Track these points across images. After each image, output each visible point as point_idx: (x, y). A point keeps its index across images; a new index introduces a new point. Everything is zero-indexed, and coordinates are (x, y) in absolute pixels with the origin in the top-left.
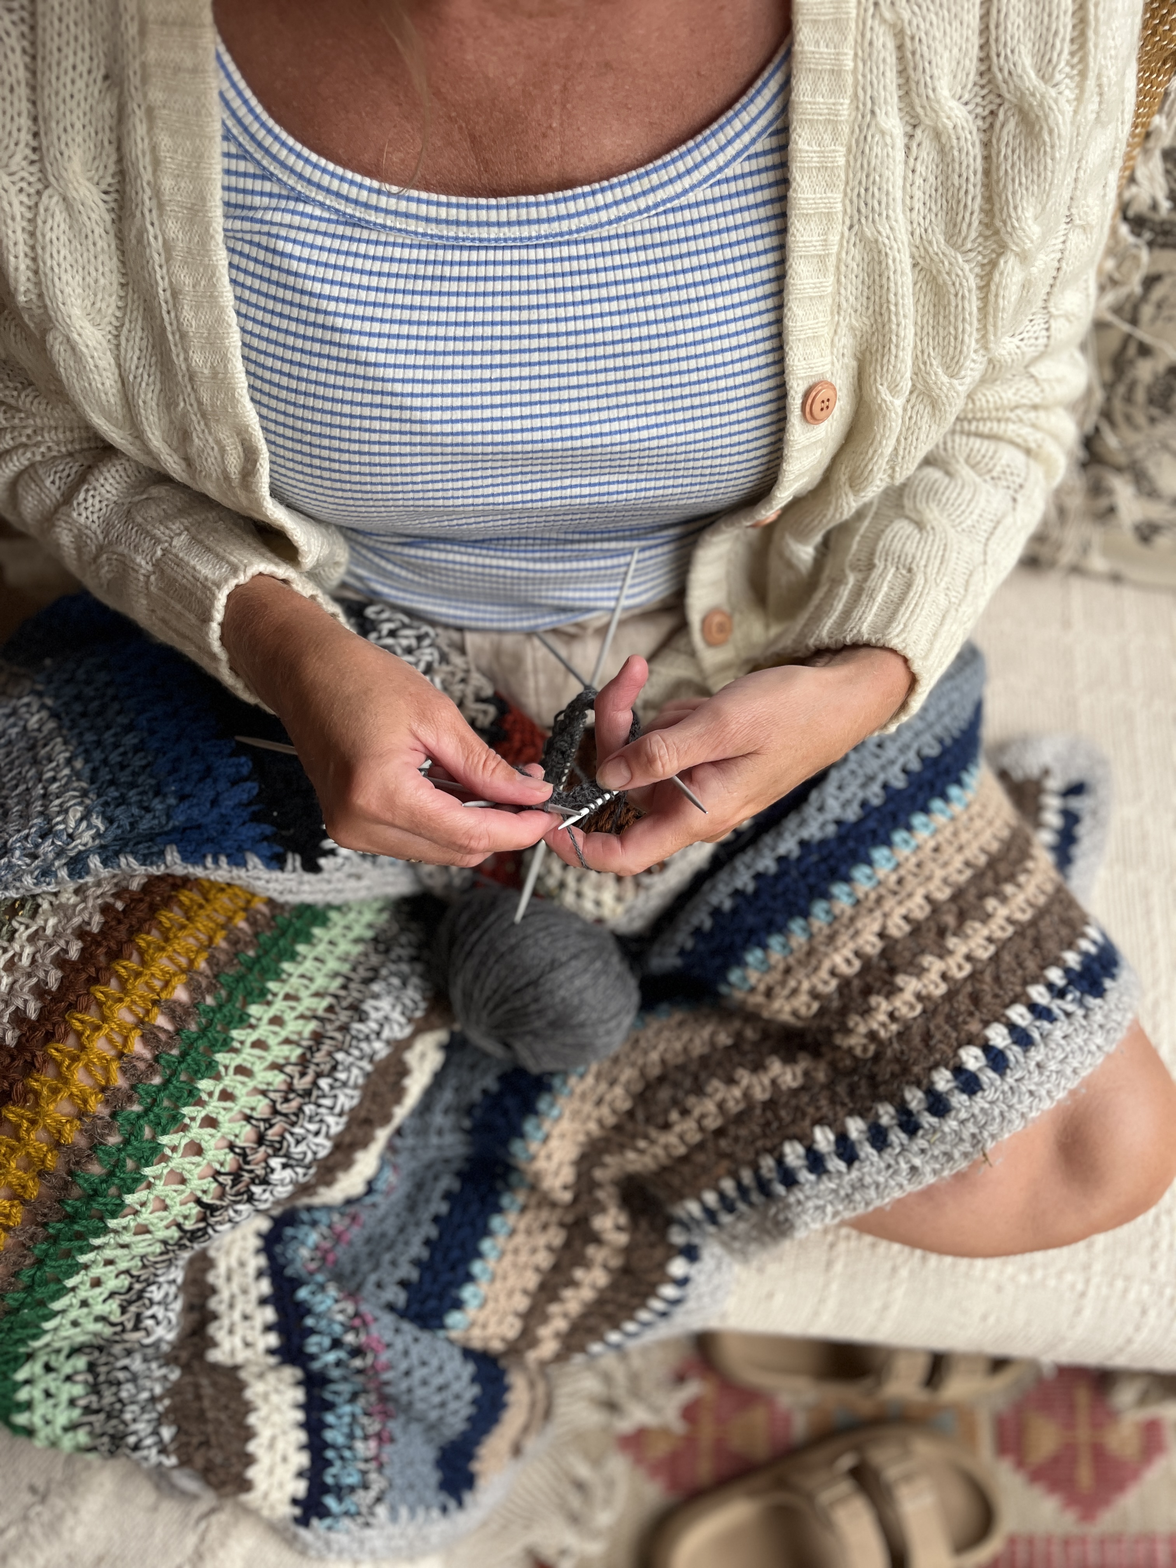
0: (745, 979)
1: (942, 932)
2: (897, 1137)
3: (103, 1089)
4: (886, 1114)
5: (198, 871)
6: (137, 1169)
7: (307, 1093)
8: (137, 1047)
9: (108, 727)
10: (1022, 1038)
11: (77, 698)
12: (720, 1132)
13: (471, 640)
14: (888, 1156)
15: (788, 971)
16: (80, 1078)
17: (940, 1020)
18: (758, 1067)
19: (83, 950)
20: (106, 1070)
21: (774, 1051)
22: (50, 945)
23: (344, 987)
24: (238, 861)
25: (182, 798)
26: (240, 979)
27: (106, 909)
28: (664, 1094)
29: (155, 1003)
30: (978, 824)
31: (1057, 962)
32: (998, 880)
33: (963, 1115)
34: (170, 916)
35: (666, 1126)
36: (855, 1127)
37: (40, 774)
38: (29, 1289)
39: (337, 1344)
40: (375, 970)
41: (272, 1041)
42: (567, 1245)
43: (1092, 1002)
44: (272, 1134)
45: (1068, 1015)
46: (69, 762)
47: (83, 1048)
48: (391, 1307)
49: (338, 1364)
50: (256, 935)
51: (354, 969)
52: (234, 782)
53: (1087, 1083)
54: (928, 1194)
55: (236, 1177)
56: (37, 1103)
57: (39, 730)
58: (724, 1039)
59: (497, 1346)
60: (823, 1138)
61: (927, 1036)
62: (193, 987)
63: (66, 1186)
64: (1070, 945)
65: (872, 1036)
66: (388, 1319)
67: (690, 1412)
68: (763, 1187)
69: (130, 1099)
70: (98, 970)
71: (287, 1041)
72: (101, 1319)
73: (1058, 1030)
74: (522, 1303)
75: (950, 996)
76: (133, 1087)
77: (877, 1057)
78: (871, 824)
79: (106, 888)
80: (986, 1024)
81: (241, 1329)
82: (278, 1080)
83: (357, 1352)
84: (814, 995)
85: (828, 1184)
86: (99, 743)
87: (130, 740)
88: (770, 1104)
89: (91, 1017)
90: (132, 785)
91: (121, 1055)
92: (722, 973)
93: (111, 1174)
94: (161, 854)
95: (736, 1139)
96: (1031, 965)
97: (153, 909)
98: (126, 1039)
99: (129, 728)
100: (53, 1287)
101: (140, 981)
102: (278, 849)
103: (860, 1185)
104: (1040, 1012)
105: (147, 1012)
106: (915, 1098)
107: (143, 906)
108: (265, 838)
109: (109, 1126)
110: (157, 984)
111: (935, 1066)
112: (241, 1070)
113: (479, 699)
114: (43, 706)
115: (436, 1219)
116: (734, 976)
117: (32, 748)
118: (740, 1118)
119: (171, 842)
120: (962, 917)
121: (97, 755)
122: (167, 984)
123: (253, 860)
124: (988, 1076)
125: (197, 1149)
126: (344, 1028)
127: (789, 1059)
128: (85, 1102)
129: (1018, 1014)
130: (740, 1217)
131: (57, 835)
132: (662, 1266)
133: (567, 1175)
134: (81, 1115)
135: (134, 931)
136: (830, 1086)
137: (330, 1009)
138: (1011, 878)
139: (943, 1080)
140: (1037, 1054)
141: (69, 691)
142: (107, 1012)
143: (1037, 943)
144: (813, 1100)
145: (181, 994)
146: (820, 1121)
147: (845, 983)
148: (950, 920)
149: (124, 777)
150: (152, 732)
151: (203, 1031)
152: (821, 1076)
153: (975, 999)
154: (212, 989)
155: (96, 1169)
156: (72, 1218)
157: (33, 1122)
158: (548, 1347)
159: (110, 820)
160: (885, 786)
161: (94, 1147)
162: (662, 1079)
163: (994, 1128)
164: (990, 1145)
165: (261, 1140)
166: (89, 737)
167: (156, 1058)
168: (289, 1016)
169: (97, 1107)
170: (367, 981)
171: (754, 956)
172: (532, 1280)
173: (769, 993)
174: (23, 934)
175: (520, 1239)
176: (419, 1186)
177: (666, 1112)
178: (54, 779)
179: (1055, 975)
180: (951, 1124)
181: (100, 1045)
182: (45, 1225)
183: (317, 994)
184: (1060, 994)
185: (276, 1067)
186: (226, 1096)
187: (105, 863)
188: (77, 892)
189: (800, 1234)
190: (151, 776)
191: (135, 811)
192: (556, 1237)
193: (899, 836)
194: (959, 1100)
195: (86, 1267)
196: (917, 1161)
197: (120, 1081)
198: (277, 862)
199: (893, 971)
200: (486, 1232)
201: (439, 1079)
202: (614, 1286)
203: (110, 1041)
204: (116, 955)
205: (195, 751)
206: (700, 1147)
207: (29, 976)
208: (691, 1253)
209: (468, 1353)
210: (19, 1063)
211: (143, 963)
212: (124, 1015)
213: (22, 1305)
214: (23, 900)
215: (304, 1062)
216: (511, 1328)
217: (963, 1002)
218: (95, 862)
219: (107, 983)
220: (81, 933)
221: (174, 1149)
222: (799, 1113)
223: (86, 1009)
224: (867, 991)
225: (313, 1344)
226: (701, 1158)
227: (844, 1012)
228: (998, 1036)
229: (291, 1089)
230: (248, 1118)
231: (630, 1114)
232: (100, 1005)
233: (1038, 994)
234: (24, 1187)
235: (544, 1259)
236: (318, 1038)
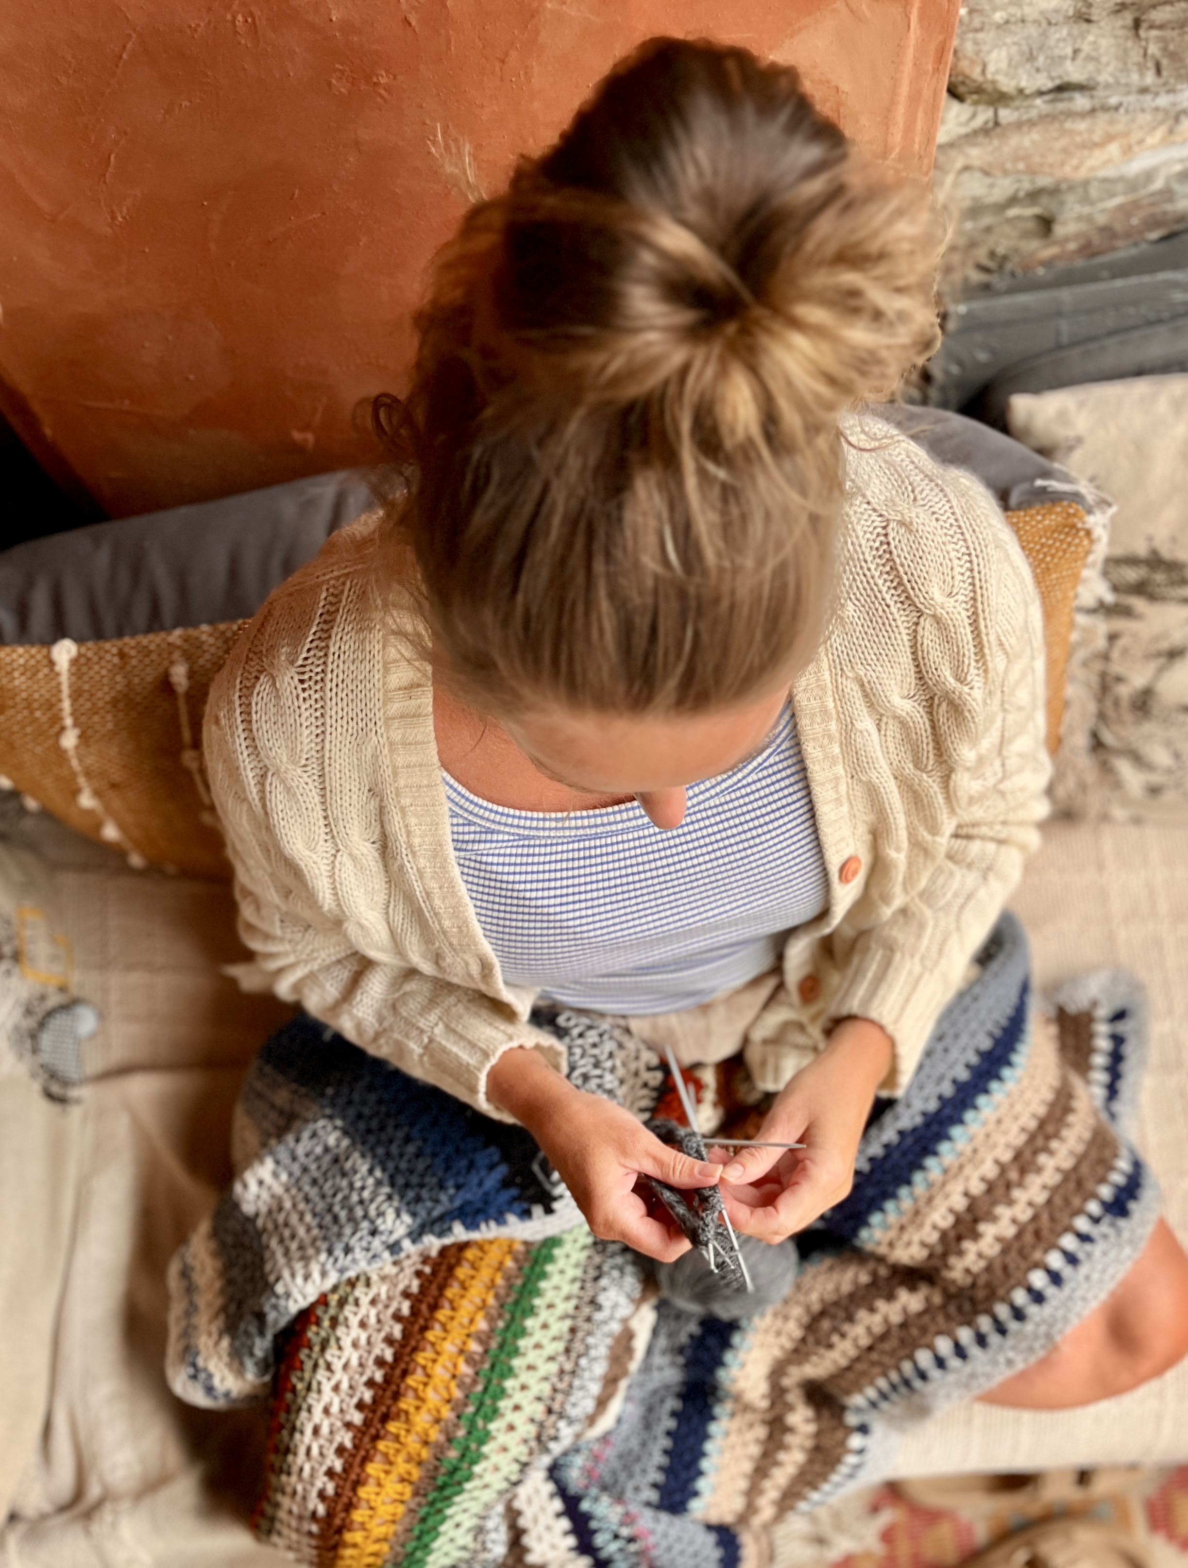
0: (871, 1236)
1: (1008, 1186)
2: (994, 1339)
3: (448, 1401)
4: (985, 1323)
5: (474, 1236)
6: (478, 1449)
7: (573, 1372)
8: (464, 1369)
9: (391, 1141)
10: (1072, 1259)
11: (360, 1116)
12: (870, 1348)
13: (634, 1025)
14: (991, 1352)
15: (902, 1228)
16: (431, 1396)
17: (1013, 1254)
18: (890, 1297)
19: (412, 1307)
20: (448, 1388)
21: (902, 1283)
22: (387, 1307)
23: (582, 1288)
24: (500, 1220)
25: (458, 1187)
26: (517, 1303)
27: (419, 1274)
28: (826, 1324)
29: (468, 1336)
30: (1029, 1094)
31: (1094, 1196)
32: (1048, 1138)
33: (1037, 1319)
34: (462, 1272)
35: (830, 1346)
36: (965, 1335)
37: (351, 1184)
38: (419, 1538)
39: (616, 1537)
40: (599, 1268)
41: (545, 1342)
42: (770, 1436)
43: (1122, 1223)
44: (556, 1407)
45: (1105, 1236)
46: (371, 1171)
47: (428, 1376)
48: (648, 1504)
49: (621, 1550)
50: (520, 1268)
51: (585, 1272)
52: (491, 1168)
53: (1124, 1284)
54: (1023, 1376)
55: (539, 1438)
56: (407, 1420)
57: (338, 1146)
58: (864, 1278)
59: (728, 1518)
60: (944, 1345)
61: (1005, 1268)
62: (491, 1319)
63: (436, 1468)
64: (1103, 1180)
65: (968, 1271)
66: (648, 1513)
67: (887, 1536)
68: (907, 1383)
69: (466, 1405)
70: (426, 1320)
71: (554, 1339)
72: (464, 1548)
73: (1097, 1249)
74: (743, 1484)
75: (1019, 1236)
76: (467, 1396)
77: (974, 1285)
78: (947, 1111)
79: (416, 1258)
80: (1046, 1251)
81: (547, 1537)
82: (553, 1367)
83: (631, 1540)
84: (923, 1244)
85: (951, 1378)
86: (388, 1155)
87: (411, 1149)
88: (904, 1325)
89: (429, 1354)
90: (422, 1186)
91: (454, 1376)
92: (855, 1232)
93: (463, 1456)
94: (450, 1229)
95: (883, 1352)
96: (1076, 1201)
97: (451, 1269)
98: (455, 1366)
99: (408, 1140)
100: (433, 1534)
101: (455, 1323)
102: (525, 1205)
103: (973, 1376)
104: (1085, 1238)
105: (464, 1343)
106: (1002, 1311)
107: (444, 1268)
108: (515, 1199)
109: (456, 1426)
110: (465, 1321)
111: (1013, 1287)
112: (531, 1368)
113: (649, 1069)
114: (335, 1128)
115: (669, 1433)
116: (864, 1234)
117: (336, 1160)
118: (884, 1337)
119: (453, 1219)
120: (1023, 1171)
121: (391, 1165)
122: (472, 1321)
123: (512, 1219)
124: (1050, 1291)
125: (511, 1428)
126: (589, 1319)
127: (913, 1289)
128: (438, 1411)
129: (1068, 1242)
130: (893, 1403)
131: (381, 1233)
132: (842, 1443)
133: (763, 1387)
134: (437, 1421)
135: (442, 1288)
136: (944, 1307)
137: (577, 1308)
138: (1056, 1135)
139: (1020, 1297)
140: (1083, 1270)
141: (351, 1112)
142: (438, 1348)
143: (1079, 1184)
144: (933, 1319)
145: (482, 1325)
146: (940, 1333)
147: (944, 1235)
148: (1013, 1175)
149: (414, 1180)
150: (425, 1140)
151: (501, 1346)
152: (937, 1299)
153: (1037, 1234)
154: (500, 1316)
155: (453, 1454)
156: (441, 1488)
157: (408, 1431)
158: (767, 1512)
159: (414, 1215)
160: (954, 1081)
161: (450, 1440)
162: (823, 1314)
163: (1059, 1326)
164: (1058, 1338)
165: (550, 1411)
166: (380, 1151)
167: (477, 1374)
168: (552, 1321)
169: (447, 1413)
170: (596, 1279)
171: (875, 1219)
172: (747, 1467)
173: (891, 1245)
174: (365, 1301)
175: (734, 1438)
176: (650, 1409)
177: (828, 1335)
178: (363, 1188)
179: (1094, 1207)
180: (1029, 1327)
181: (440, 1372)
182: (425, 1495)
183: (568, 1298)
184: (1096, 1220)
185: (551, 1359)
186: (524, 1387)
187: (414, 1241)
188: (395, 1263)
189: (938, 1414)
190: (434, 1175)
191: (429, 1204)
192: (761, 1432)
193: (969, 1116)
194: (1033, 1310)
195: (451, 1517)
196: (1011, 1354)
197: (457, 1394)
198: (526, 1214)
199: (976, 1221)
200: (706, 1436)
201: (655, 1332)
202: (811, 1461)
203: (445, 1367)
204: (434, 1307)
205: (457, 1150)
206: (858, 1359)
207: (379, 1331)
208: (863, 1429)
209: (710, 1527)
210: (389, 1393)
211: (453, 1309)
212: (449, 1348)
213: (416, 1549)
214: (358, 1277)
215: (567, 1351)
216: (738, 1504)
217: (1029, 1238)
218: (407, 1244)
219: (432, 1328)
220: (406, 1294)
221: (498, 1430)
222: (924, 1330)
223: (424, 1350)
224: (959, 1238)
225: (599, 1540)
226: (859, 1367)
227: (945, 1255)
228: (1055, 1260)
229: (562, 1372)
230: (539, 1399)
231: (803, 1340)
232: (433, 1344)
233: (1082, 1224)
234: (409, 1473)
235: (755, 1450)
236: (573, 1330)
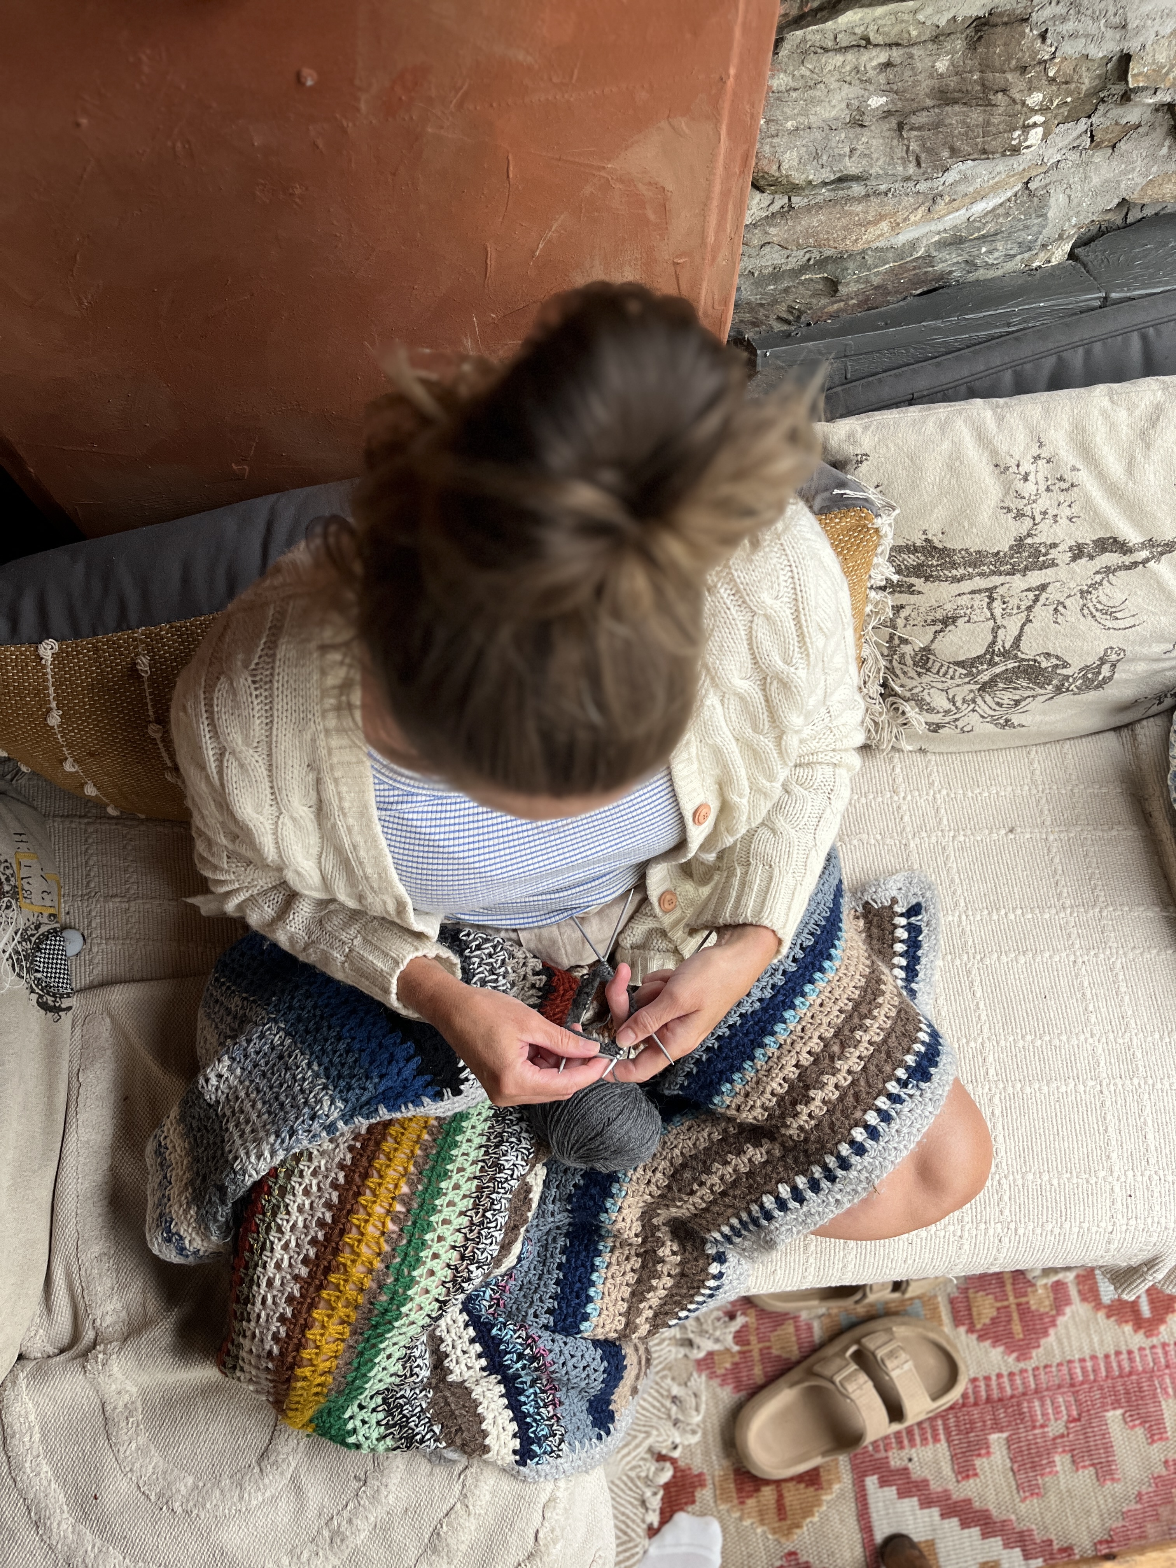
0: (723, 1102)
1: (832, 1058)
2: (825, 1184)
3: (379, 1254)
4: (817, 1172)
5: (398, 1115)
6: (404, 1293)
7: (482, 1223)
8: (391, 1226)
9: (326, 1040)
10: (886, 1117)
11: (299, 1019)
12: (724, 1194)
14: (822, 1195)
15: (747, 1095)
16: (365, 1251)
17: (838, 1114)
18: (740, 1152)
19: (346, 1176)
20: (378, 1243)
21: (748, 1141)
22: (327, 1177)
23: (486, 1153)
24: (417, 1103)
25: (382, 1077)
26: (433, 1168)
27: (351, 1149)
28: (687, 1175)
29: (393, 1198)
30: (845, 981)
31: (901, 1063)
32: (863, 1017)
33: (859, 1167)
34: (388, 1145)
35: (692, 1193)
36: (801, 1181)
37: (294, 1077)
38: (357, 1369)
39: (520, 1356)
40: (500, 1135)
41: (457, 1200)
42: (643, 1266)
43: (924, 1085)
44: (468, 1253)
45: (911, 1096)
46: (309, 1065)
47: (362, 1234)
48: (546, 1327)
49: (524, 1367)
50: (434, 1140)
51: (489, 1139)
52: (408, 1060)
53: (926, 1135)
54: (849, 1212)
55: (454, 1281)
56: (346, 1271)
57: (282, 1044)
58: (716, 1136)
59: (613, 1335)
60: (784, 1190)
61: (832, 1126)
62: (411, 1184)
63: (370, 1311)
64: (908, 1051)
65: (801, 1128)
66: (546, 1334)
67: (740, 1337)
68: (755, 1222)
69: (394, 1257)
70: (358, 1187)
71: (465, 1196)
72: (395, 1374)
73: (905, 1108)
74: (623, 1307)
75: (841, 1099)
76: (394, 1250)
77: (806, 1140)
78: (781, 998)
79: (348, 1135)
80: (865, 1112)
81: (463, 1359)
82: (465, 1221)
83: (534, 1358)
84: (764, 1108)
85: (790, 1216)
86: (323, 1050)
87: (342, 1046)
88: (750, 1174)
89: (362, 1215)
90: (352, 1076)
91: (383, 1233)
92: (709, 1098)
93: (392, 1299)
94: (376, 1110)
95: (734, 1197)
96: (888, 1068)
97: (378, 1144)
98: (384, 1224)
99: (339, 1038)
100: (370, 1364)
101: (382, 1189)
102: (438, 1089)
103: (809, 1214)
104: (895, 1099)
105: (391, 1205)
106: (831, 1161)
107: (372, 1143)
108: (428, 1084)
109: (386, 1275)
110: (391, 1187)
111: (839, 1142)
112: (445, 1222)
113: (536, 973)
114: (279, 1029)
115: (560, 1267)
116: (716, 1100)
117: (281, 1057)
118: (734, 1184)
119: (379, 1103)
120: (843, 1046)
121: (326, 1060)
122: (396, 1186)
123: (426, 1100)
124: (869, 1144)
125: (432, 1273)
126: (493, 1179)
127: (757, 1145)
128: (371, 1263)
129: (882, 1102)
130: (745, 1238)
131: (319, 1117)
132: (704, 1270)
133: (637, 1227)
134: (370, 1271)
135: (371, 1160)
136: (783, 1158)
137: (482, 1169)
138: (869, 1015)
139: (845, 1149)
140: (895, 1125)
141: (292, 1016)
142: (370, 1211)
143: (889, 1054)
144: (775, 1168)
145: (405, 1189)
146: (780, 1181)
147: (781, 1099)
148: (836, 1049)
149: (346, 1071)
150: (353, 1039)
151: (421, 1206)
152: (777, 1153)
153: (857, 1096)
154: (419, 1181)
155: (384, 1298)
156: (375, 1327)
157: (346, 1281)
158: (644, 1329)
159: (346, 1101)
160: (784, 973)
161: (380, 1287)
162: (684, 1166)
163: (877, 1172)
165: (463, 1258)
166: (317, 1048)
167: (402, 1230)
168: (462, 1182)
169: (378, 1265)
170: (498, 1145)
171: (726, 1087)
172: (626, 1292)
173: (738, 1109)
174: (307, 1173)
175: (614, 1268)
176: (546, 1247)
177: (690, 1185)
178: (304, 1079)
179: (901, 1073)
180: (853, 1174)
181: (371, 1230)
182: (362, 1334)
183: (474, 1163)
184: (904, 1084)
185: (463, 1213)
186: (440, 1239)
187: (346, 1123)
188: (331, 1141)
189: (781, 1247)
190: (361, 1068)
191: (357, 1091)
192: (636, 1263)
193: (798, 1001)
194: (855, 1160)
195: (384, 1349)
196: (839, 1197)
197: (386, 1248)
198: (438, 1096)
199: (807, 1088)
200: (593, 1269)
201: (546, 1184)
202: (677, 1285)
203: (375, 1226)
204: (366, 1176)
205: (380, 1045)
206: (714, 1202)
207: (320, 1197)
208: (721, 1258)
209: (596, 1343)
210: (329, 1249)
211: (381, 1177)
212: (378, 1210)
213: (356, 1378)
214: (301, 1153)
215: (476, 1206)
216: (619, 1323)
217: (850, 1100)
218: (340, 1124)
219: (364, 1195)
220: (341, 1166)
221: (421, 1276)
222: (768, 1178)
223: (357, 1213)
224: (794, 1103)
225: (508, 1359)
226: (715, 1209)
227: (783, 1116)
228: (872, 1118)
229: (472, 1223)
230: (454, 1247)
231: (669, 1187)
232: (365, 1207)
233: (892, 1087)
234: (348, 1316)
235: (631, 1278)
236: (480, 1189)
